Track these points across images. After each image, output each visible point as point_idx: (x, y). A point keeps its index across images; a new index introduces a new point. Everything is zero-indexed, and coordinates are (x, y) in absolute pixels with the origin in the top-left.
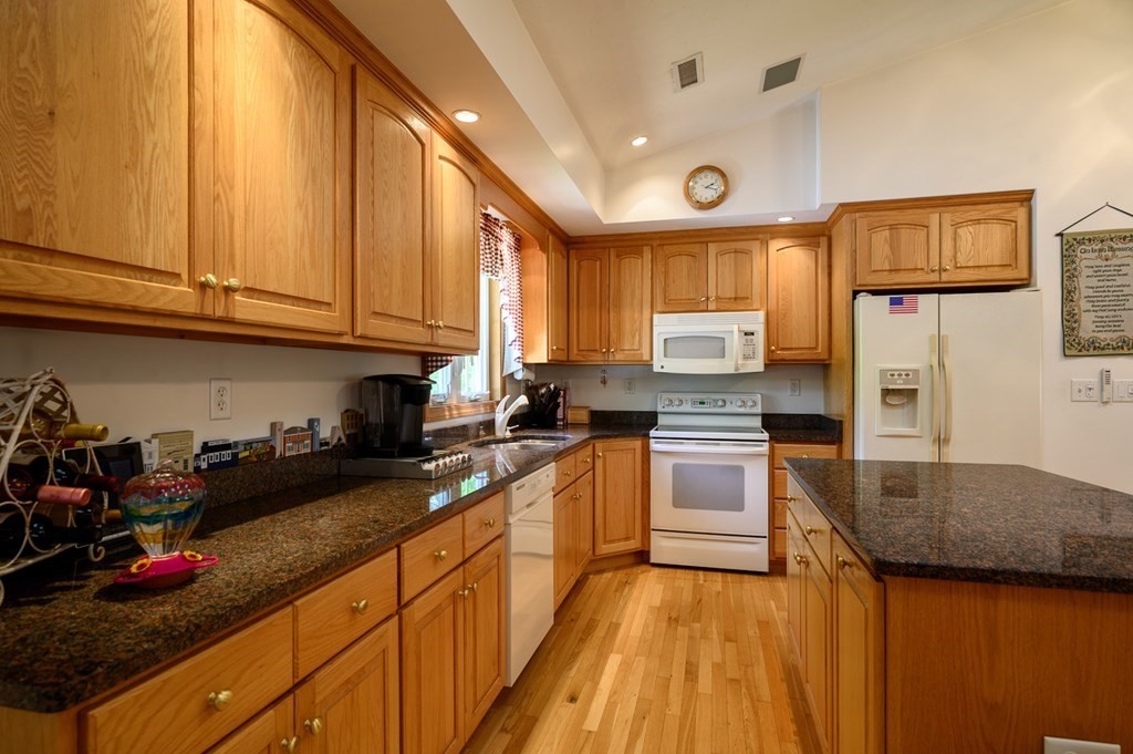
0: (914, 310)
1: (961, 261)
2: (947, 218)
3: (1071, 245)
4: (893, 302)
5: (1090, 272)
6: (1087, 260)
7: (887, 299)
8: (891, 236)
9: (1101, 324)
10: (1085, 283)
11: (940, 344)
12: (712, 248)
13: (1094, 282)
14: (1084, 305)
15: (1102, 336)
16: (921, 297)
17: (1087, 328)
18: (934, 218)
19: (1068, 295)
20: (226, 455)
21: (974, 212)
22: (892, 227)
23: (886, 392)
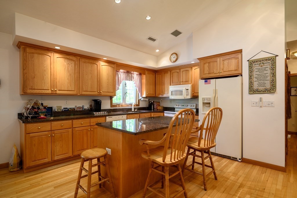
0: (210, 83)
1: (225, 70)
2: (221, 59)
3: (251, 63)
4: (205, 82)
5: (257, 70)
6: (256, 67)
7: (204, 80)
8: (209, 65)
9: (260, 85)
10: (255, 74)
11: (216, 91)
12: (182, 70)
13: (258, 73)
14: (255, 79)
15: (260, 88)
16: (212, 80)
17: (256, 86)
18: (218, 59)
19: (250, 77)
20: (67, 109)
21: (228, 57)
22: (209, 63)
23: (203, 103)
